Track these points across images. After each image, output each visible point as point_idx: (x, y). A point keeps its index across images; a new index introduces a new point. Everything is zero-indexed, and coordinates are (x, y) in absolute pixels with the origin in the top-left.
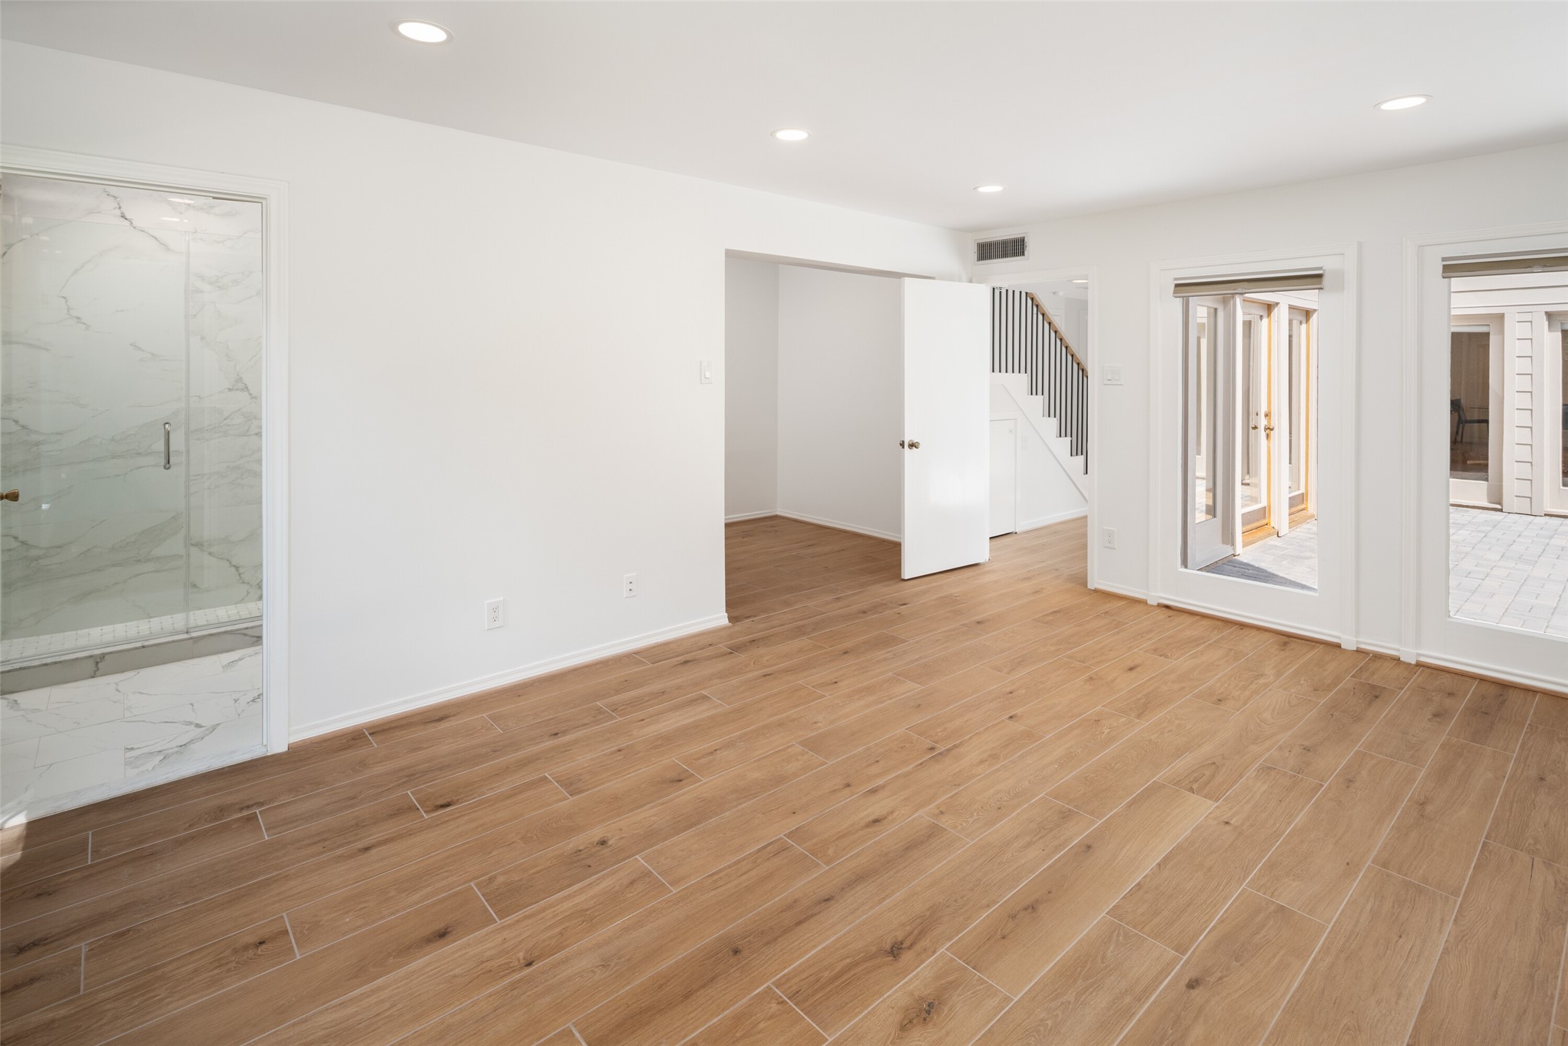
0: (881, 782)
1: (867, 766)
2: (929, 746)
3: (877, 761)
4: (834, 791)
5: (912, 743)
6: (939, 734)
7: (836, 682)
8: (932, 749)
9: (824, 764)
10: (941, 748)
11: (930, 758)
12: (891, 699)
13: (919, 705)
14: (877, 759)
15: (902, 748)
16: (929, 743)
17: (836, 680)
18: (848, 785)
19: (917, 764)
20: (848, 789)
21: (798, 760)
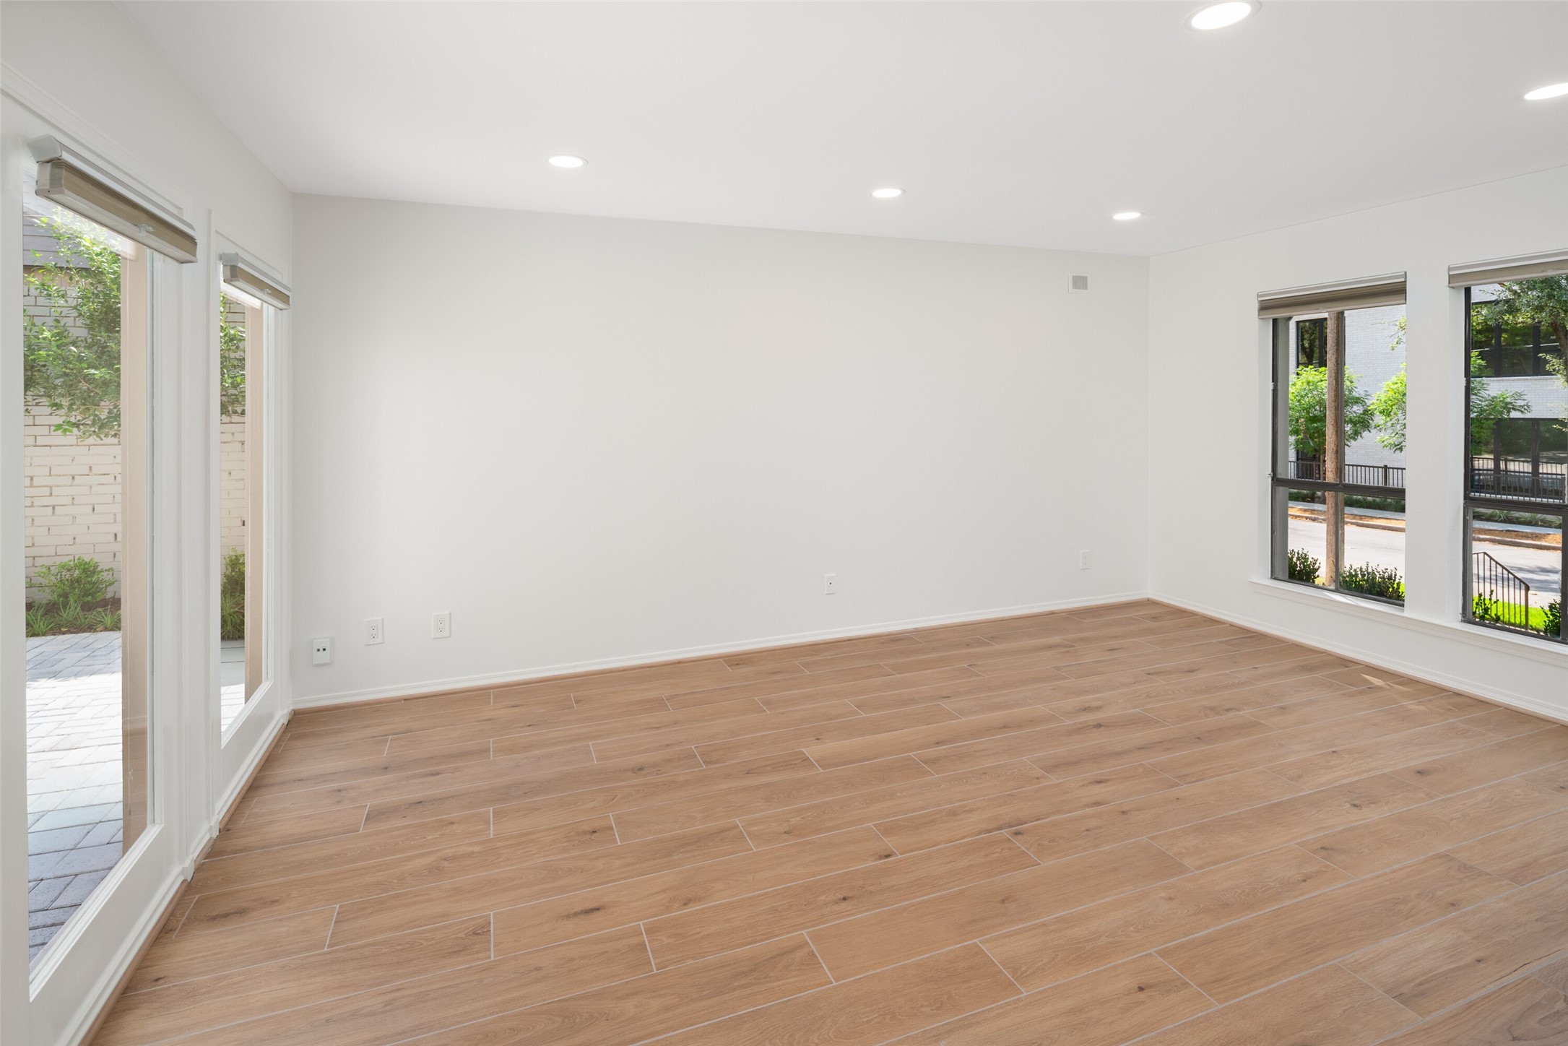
0: (1088, 810)
1: (1101, 827)
2: (1020, 837)
3: (1088, 830)
4: (1138, 810)
5: (1039, 845)
6: (999, 850)
7: (1141, 989)
8: (1017, 833)
9: (1152, 838)
10: (1005, 833)
11: (1026, 823)
12: (1044, 925)
13: (1003, 901)
14: (1088, 832)
15: (1054, 841)
16: (1017, 842)
17: (1142, 996)
18: (1123, 812)
19: (1043, 821)
20: (1124, 809)
21: (1185, 848)
